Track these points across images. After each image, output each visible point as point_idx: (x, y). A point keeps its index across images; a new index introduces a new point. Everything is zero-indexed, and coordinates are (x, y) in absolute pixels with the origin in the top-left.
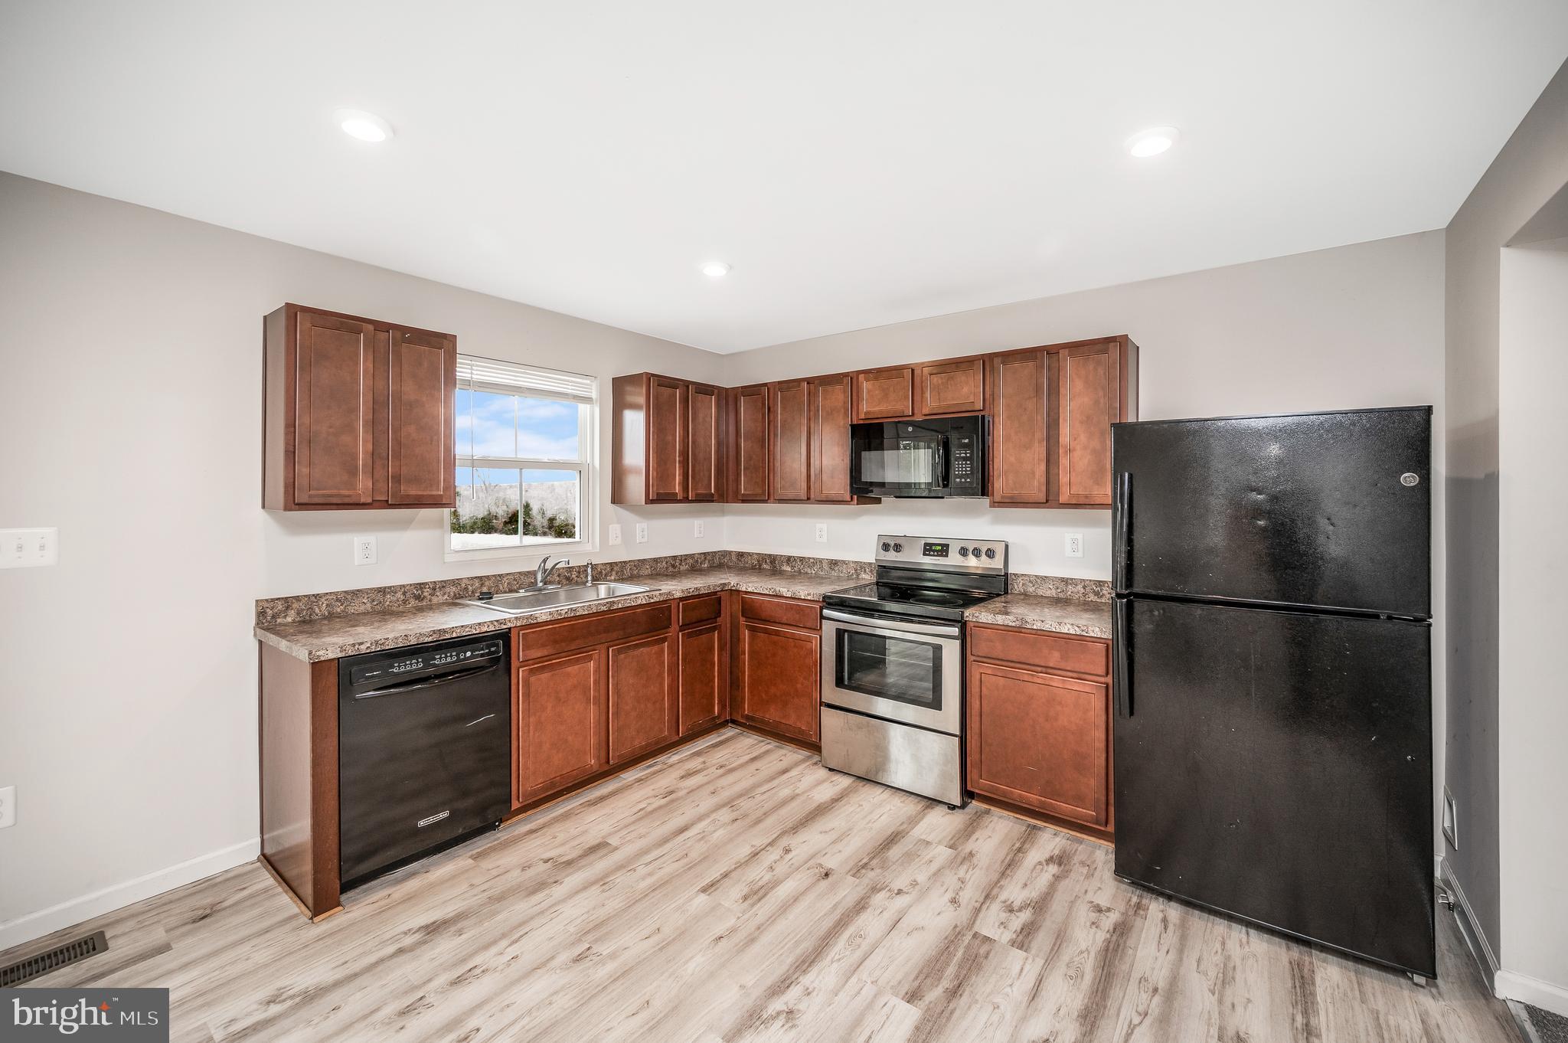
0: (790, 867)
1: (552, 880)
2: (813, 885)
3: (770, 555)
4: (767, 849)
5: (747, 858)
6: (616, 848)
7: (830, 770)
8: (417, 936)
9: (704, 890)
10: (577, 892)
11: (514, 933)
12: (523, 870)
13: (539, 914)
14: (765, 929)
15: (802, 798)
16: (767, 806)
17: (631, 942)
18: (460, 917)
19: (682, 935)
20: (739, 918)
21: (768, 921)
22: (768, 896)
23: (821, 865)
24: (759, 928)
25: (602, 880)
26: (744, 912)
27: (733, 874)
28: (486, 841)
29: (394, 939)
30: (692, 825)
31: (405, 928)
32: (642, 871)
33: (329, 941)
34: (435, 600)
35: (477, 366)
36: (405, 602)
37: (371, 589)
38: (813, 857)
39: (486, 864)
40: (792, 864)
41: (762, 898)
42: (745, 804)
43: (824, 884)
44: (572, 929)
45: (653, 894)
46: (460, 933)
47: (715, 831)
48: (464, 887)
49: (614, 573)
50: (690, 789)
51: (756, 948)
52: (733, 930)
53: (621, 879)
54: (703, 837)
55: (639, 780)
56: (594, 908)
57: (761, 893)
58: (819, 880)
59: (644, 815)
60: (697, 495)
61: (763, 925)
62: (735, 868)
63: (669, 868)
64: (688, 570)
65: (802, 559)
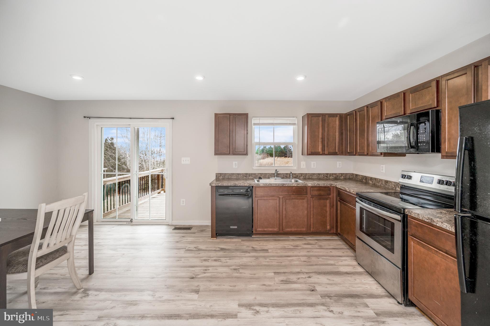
0: (304, 282)
1: (249, 252)
2: (305, 290)
3: (365, 176)
4: (304, 273)
5: (295, 272)
6: (268, 252)
7: (359, 264)
8: (219, 249)
9: (275, 273)
10: (250, 257)
11: (231, 258)
12: (247, 247)
13: (239, 257)
14: (277, 291)
15: (335, 267)
16: (320, 263)
17: (247, 273)
18: (228, 250)
19: (258, 279)
20: (274, 284)
21: (280, 289)
22: (288, 284)
23: (314, 287)
24: (276, 289)
25: (257, 257)
26: (277, 284)
27: (286, 274)
28: (247, 238)
29: (216, 248)
30: (292, 257)
31: (219, 247)
32: (267, 260)
33: (210, 243)
34: (250, 178)
35: (261, 119)
36: (243, 177)
37: (236, 173)
38: (315, 283)
39: (243, 243)
40: (306, 281)
41: (286, 284)
42: (314, 259)
43: (309, 292)
44: (241, 263)
45: (263, 266)
46: (225, 252)
47: (296, 261)
48: (234, 245)
49: (302, 177)
50: (303, 248)
51: (270, 293)
52: (270, 286)
53: (261, 259)
54: (291, 261)
55: (293, 240)
56: (249, 262)
57: (287, 282)
58: (308, 290)
59: (284, 249)
60: (329, 152)
61: (278, 289)
62: (289, 273)
63: (274, 263)
64: (333, 179)
65: (375, 179)
